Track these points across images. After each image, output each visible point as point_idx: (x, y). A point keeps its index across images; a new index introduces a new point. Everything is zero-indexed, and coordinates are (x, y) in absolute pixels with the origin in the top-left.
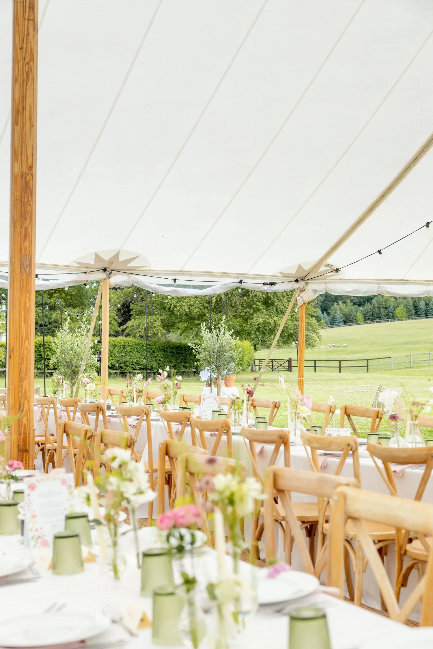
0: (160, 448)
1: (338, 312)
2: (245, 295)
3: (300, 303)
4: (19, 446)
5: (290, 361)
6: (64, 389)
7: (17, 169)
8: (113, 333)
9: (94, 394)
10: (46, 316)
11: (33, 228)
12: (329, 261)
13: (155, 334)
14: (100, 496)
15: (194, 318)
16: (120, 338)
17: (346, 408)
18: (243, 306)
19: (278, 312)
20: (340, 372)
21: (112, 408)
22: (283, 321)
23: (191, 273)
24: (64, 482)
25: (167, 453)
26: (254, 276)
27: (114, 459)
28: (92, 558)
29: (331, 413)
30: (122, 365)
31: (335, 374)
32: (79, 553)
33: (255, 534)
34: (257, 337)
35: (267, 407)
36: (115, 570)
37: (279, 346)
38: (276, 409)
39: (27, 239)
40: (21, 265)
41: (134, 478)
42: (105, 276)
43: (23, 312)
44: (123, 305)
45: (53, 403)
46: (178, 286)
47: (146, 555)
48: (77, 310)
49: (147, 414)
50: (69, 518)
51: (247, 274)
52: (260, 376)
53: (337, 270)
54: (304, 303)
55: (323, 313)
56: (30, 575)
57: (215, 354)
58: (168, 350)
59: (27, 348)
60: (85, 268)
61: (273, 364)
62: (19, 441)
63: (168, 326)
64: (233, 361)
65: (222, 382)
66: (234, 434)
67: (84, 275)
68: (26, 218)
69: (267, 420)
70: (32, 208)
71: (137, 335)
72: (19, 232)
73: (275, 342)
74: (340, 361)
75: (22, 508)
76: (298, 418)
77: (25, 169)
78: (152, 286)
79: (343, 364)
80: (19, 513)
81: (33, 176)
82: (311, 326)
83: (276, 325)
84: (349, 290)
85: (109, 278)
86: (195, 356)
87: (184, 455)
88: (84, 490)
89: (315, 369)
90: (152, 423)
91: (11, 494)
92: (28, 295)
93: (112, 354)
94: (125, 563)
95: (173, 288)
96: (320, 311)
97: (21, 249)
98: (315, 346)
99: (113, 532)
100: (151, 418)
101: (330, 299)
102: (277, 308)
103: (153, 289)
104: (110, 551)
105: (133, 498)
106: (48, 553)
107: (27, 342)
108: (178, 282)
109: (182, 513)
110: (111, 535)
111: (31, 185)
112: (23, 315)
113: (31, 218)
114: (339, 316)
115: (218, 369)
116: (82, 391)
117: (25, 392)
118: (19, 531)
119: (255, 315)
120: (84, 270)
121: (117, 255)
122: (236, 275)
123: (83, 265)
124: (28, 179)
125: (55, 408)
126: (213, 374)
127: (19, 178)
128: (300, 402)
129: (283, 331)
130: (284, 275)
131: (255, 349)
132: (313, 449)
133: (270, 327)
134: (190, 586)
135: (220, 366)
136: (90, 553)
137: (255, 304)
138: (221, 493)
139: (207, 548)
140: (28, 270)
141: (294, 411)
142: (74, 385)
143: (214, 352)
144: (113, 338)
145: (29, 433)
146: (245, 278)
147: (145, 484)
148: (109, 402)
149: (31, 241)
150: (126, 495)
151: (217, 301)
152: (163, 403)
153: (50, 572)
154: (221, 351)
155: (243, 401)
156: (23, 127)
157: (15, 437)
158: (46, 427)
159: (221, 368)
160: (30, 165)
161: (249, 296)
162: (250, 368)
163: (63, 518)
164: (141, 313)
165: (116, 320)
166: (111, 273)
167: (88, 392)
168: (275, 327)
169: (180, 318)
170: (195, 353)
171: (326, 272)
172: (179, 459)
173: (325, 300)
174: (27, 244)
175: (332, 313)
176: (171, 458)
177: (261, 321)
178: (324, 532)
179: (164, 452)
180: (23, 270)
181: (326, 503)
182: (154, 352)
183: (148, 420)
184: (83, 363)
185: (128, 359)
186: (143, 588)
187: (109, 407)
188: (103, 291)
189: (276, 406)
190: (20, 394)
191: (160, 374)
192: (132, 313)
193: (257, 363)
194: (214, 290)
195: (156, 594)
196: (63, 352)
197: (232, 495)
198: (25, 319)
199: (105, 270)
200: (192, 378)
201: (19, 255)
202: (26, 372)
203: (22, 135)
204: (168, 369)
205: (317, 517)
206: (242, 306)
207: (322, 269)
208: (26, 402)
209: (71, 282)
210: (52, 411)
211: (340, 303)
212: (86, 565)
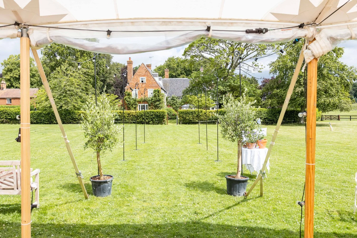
3: (308, 59)
5: (339, 116)
54: (315, 58)
55: (354, 97)
61: (331, 118)
89: (351, 120)
193: (324, 117)
199: (17, 25)
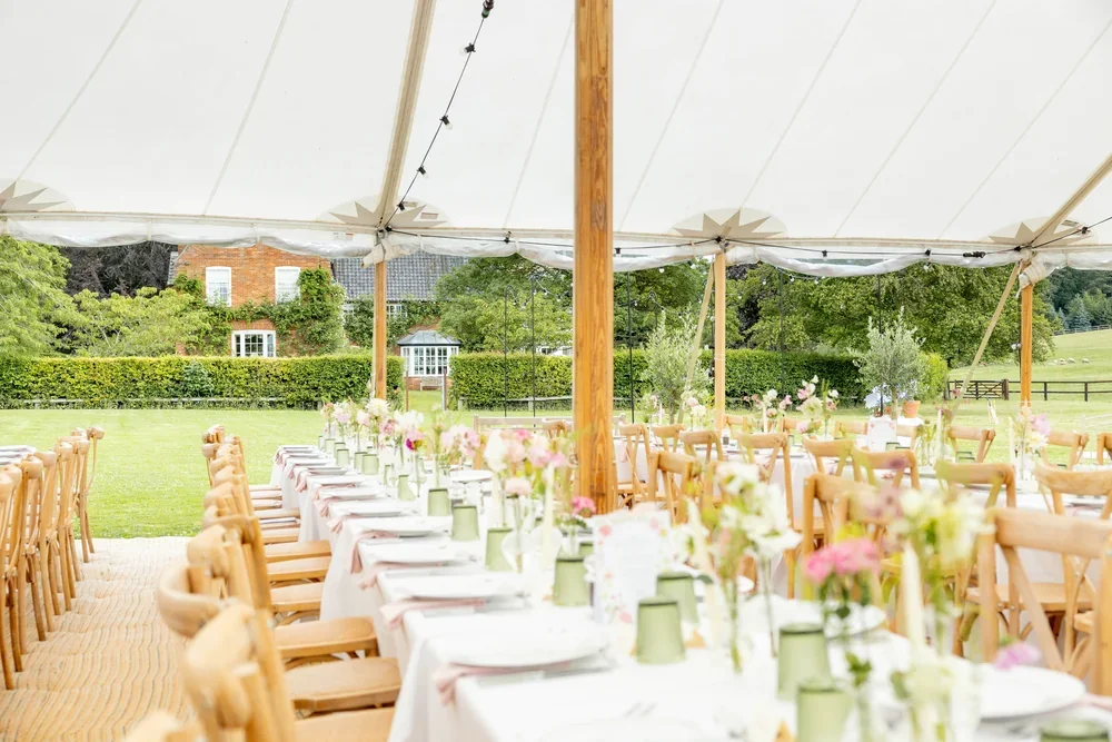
0: (805, 487)
1: (1083, 308)
2: (932, 283)
3: (1023, 284)
4: (592, 487)
5: (1004, 383)
6: (660, 415)
7: (584, 73)
8: (733, 343)
9: (703, 421)
10: (635, 320)
11: (609, 160)
12: (1071, 216)
13: (796, 343)
14: (710, 540)
15: (854, 319)
16: (743, 351)
17: (1105, 439)
18: (929, 300)
19: (985, 309)
20: (1086, 400)
21: (731, 442)
22: (992, 323)
23: (850, 242)
24: (654, 524)
25: (816, 495)
26: (949, 244)
27: (731, 479)
28: (699, 642)
29: (1080, 448)
30: (746, 390)
31: (1079, 402)
32: (677, 630)
33: (958, 630)
34: (951, 347)
35: (974, 438)
36: (735, 656)
37: (986, 359)
38: (988, 442)
39: (601, 178)
40: (591, 217)
41: (764, 511)
42: (720, 249)
43: (595, 286)
44: (748, 302)
45: (643, 433)
46: (831, 262)
47: (785, 633)
48: (679, 308)
49: (784, 446)
50: (662, 579)
51: (938, 241)
52: (956, 407)
53: (1085, 230)
54: (1031, 284)
55: (1057, 310)
56: (600, 663)
57: (888, 366)
58: (816, 367)
59: (601, 342)
60: (689, 238)
61: (977, 390)
62: (592, 481)
63: (815, 331)
64: (917, 376)
65: (898, 409)
66: (922, 476)
67: (688, 248)
68: (597, 146)
69: (975, 455)
70: (606, 131)
71: (768, 344)
72: (588, 166)
73: (978, 356)
74: (1086, 384)
75: (591, 563)
76: (1027, 451)
77: (596, 72)
78: (790, 262)
79: (1091, 388)
80: (587, 571)
81: (607, 82)
82: (1039, 329)
83: (981, 329)
84: (1105, 262)
85: (725, 251)
86: (857, 369)
87: (846, 493)
88: (684, 531)
89: (1046, 396)
90: (792, 461)
91: (577, 547)
92: (602, 262)
93: (731, 374)
94: (751, 646)
95: (823, 265)
96: (1052, 308)
97: (592, 193)
98: (1044, 360)
99: (731, 595)
100: (791, 454)
101: (1068, 288)
102: (983, 301)
103: (791, 266)
104: (727, 627)
105: (762, 542)
106: (629, 633)
107: (602, 330)
108: (830, 256)
109: (845, 552)
110: (727, 600)
111: (604, 94)
112: (595, 291)
113: (606, 144)
114: (1083, 314)
115: (893, 389)
116: (687, 418)
117: (600, 407)
118: (587, 600)
119: (949, 313)
120: (688, 240)
121: (737, 216)
122: (921, 243)
123: (686, 233)
124: (600, 87)
125: (646, 443)
126: (885, 397)
127: (587, 85)
128: (1029, 426)
129: (993, 337)
130: (998, 241)
131: (949, 366)
132: (1055, 492)
133: (972, 332)
134: (861, 675)
135: (896, 384)
136: (695, 634)
137: (949, 296)
138: (913, 520)
139: (886, 633)
140: (601, 224)
141: (1019, 440)
142: (674, 413)
143: (886, 363)
144: (731, 351)
145: (606, 469)
146: (934, 246)
147: (782, 521)
148: (726, 432)
149: (605, 181)
150: (751, 536)
151: (888, 292)
152: (809, 431)
153: (633, 660)
154: (896, 361)
155: (935, 427)
156: (592, 8)
157: (585, 474)
158: (634, 469)
159: (898, 388)
160: (603, 64)
161: (938, 283)
162: (942, 394)
163: (653, 580)
164: (773, 313)
165: (736, 325)
166: (727, 245)
167: (694, 419)
168: (980, 330)
169: (831, 319)
170: (856, 364)
171: (1067, 233)
172: (836, 500)
173: (1060, 291)
174: (600, 185)
175: (1072, 310)
176: (823, 503)
177: (957, 322)
178: (1076, 627)
179: (812, 493)
180: (595, 224)
181: (1079, 580)
182: (793, 370)
183: (786, 458)
184: (688, 380)
185: (755, 382)
186: (781, 686)
187: (726, 441)
188: (716, 273)
189: (988, 437)
190: (593, 410)
191: (804, 388)
192: (760, 313)
193: (952, 386)
194: (885, 266)
195: (803, 690)
196: (659, 364)
197: (933, 524)
198: (598, 297)
199: (718, 240)
200: (852, 409)
201: (589, 201)
202: (601, 377)
203: (591, 21)
204: (816, 379)
205: (1065, 604)
206: (928, 298)
207: (1060, 229)
208: (601, 422)
209: (669, 258)
210: (642, 446)
211: (1086, 293)
212: (690, 652)
